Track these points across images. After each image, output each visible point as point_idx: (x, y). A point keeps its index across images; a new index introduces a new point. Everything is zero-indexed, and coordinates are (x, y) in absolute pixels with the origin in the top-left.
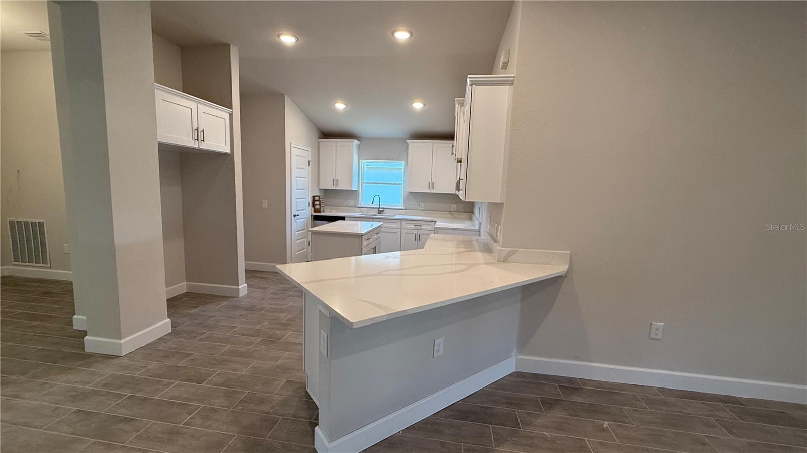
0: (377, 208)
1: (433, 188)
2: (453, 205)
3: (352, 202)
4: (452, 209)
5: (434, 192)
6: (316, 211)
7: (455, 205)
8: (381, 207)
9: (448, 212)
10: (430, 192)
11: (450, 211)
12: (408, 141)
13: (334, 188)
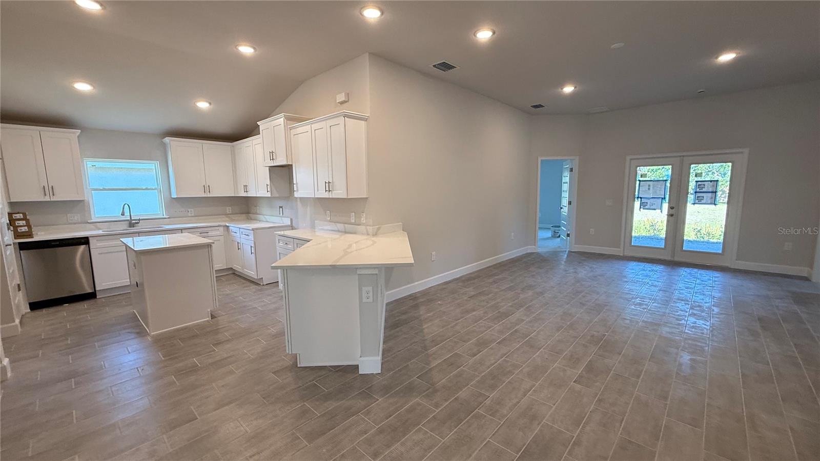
0: (128, 220)
1: (209, 192)
2: (228, 208)
3: (77, 217)
4: (228, 213)
5: (211, 196)
6: (17, 235)
7: (230, 208)
8: (132, 218)
9: (224, 216)
10: (206, 196)
11: (226, 215)
12: (167, 140)
13: (47, 199)
